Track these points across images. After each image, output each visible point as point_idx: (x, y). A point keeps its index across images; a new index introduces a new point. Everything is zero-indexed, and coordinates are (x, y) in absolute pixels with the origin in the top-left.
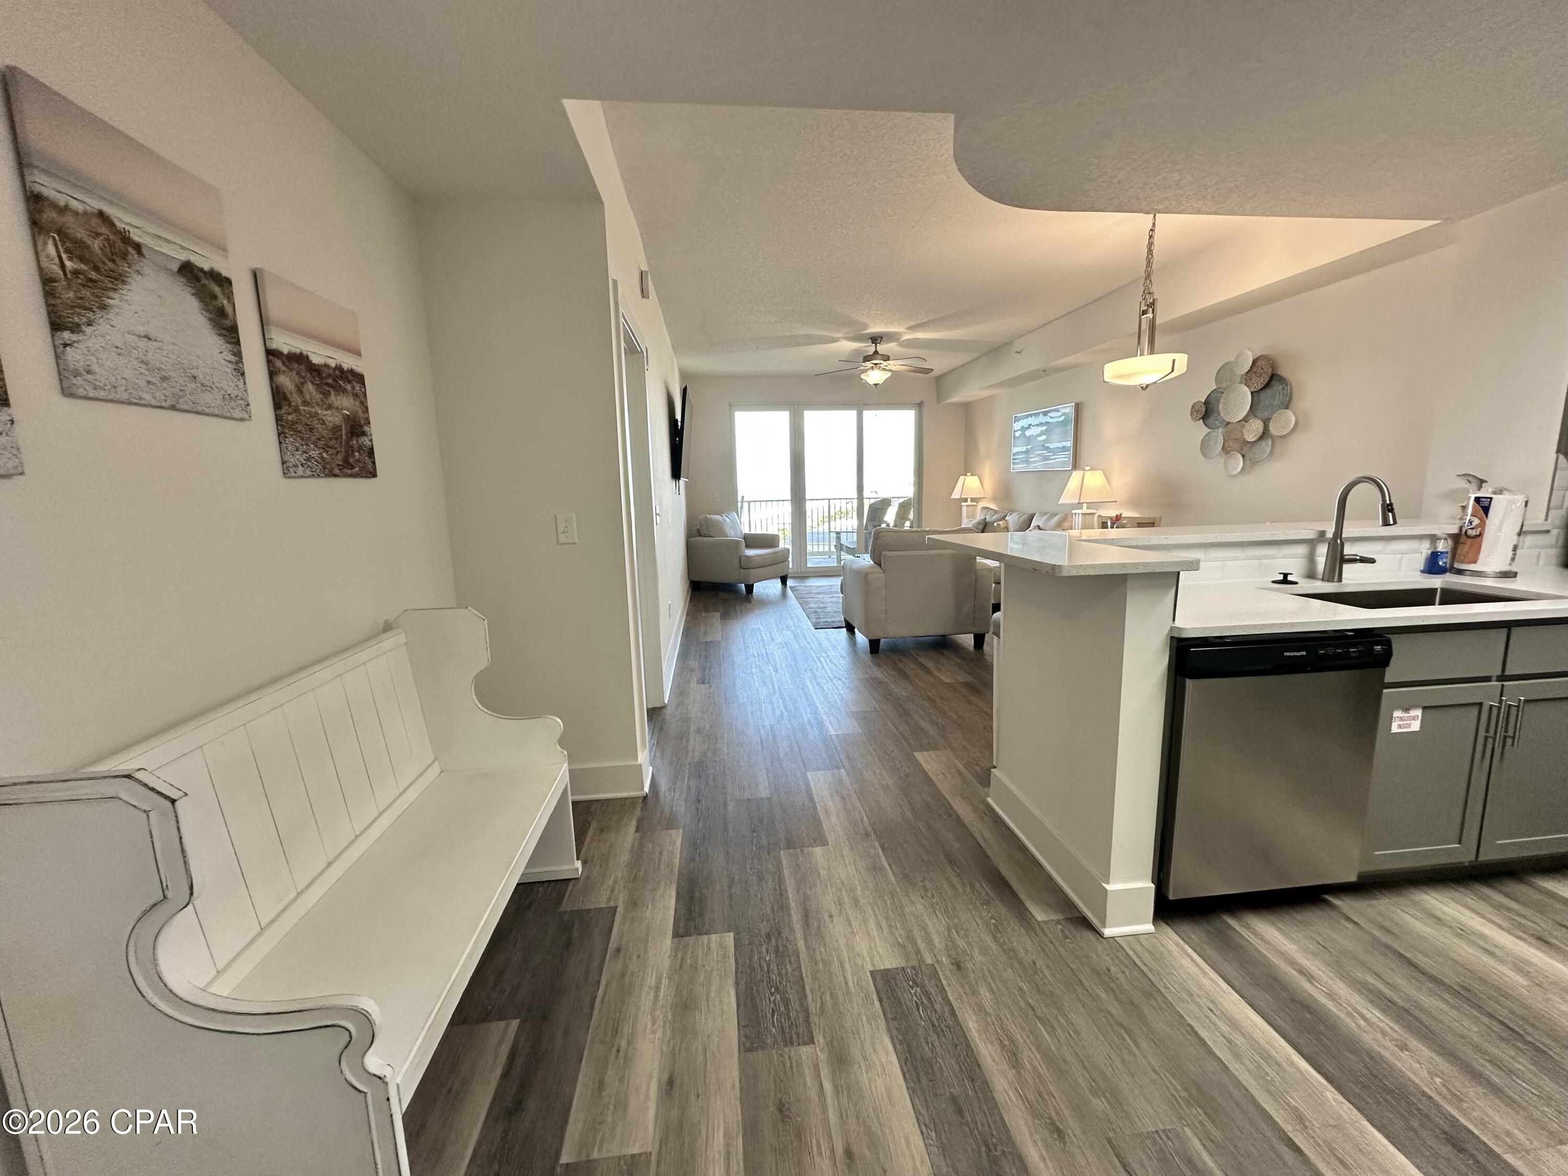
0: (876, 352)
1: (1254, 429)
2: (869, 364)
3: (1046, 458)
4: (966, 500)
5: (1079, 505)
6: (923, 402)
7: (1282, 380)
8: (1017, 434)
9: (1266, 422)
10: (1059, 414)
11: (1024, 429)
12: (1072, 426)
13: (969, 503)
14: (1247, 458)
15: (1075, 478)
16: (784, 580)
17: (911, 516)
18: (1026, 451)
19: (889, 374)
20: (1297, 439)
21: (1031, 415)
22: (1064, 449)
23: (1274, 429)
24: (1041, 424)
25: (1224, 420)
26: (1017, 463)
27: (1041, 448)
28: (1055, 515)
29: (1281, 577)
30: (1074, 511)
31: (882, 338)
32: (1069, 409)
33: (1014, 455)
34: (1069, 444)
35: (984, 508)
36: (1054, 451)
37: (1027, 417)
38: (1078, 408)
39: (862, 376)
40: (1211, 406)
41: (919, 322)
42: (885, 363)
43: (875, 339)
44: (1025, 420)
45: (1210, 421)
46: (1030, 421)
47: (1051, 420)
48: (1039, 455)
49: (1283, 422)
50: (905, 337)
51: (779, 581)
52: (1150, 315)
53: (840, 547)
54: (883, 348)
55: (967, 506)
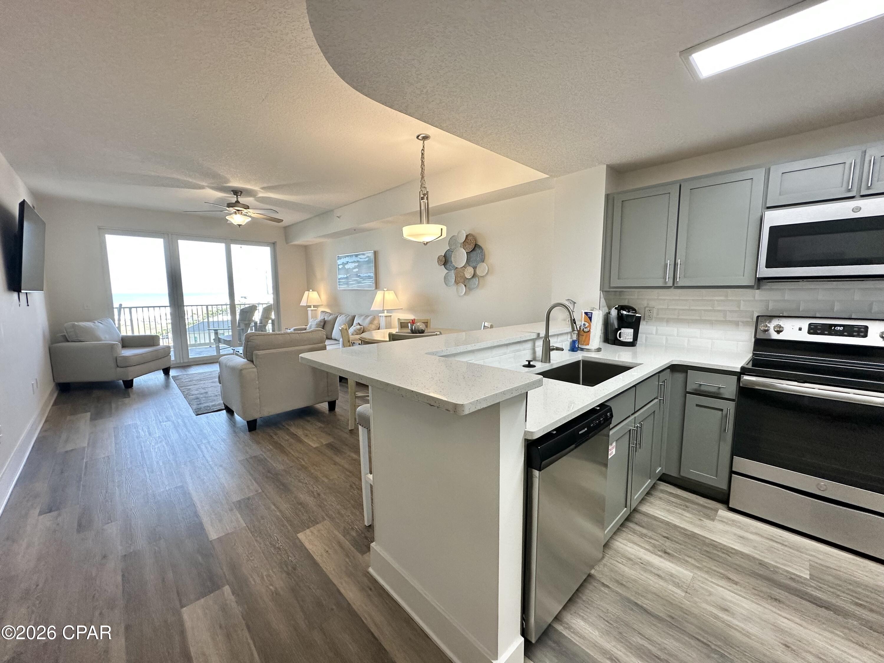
0: (237, 202)
1: (469, 273)
2: (232, 210)
3: (359, 282)
4: (310, 307)
5: (383, 312)
6: (276, 242)
7: (480, 247)
8: (340, 267)
9: (475, 268)
10: (365, 256)
11: (344, 264)
12: (373, 265)
13: (312, 308)
14: (467, 287)
15: (379, 295)
16: (166, 371)
17: (273, 316)
18: (346, 278)
19: (250, 219)
20: (489, 278)
21: (348, 256)
22: (369, 277)
23: (478, 272)
24: (354, 262)
25: (454, 266)
26: (342, 285)
27: (356, 276)
28: (367, 316)
29: (527, 363)
30: (380, 315)
31: (241, 192)
32: (370, 254)
33: (339, 279)
34: (372, 275)
35: (323, 312)
36: (364, 278)
37: (345, 257)
38: (375, 253)
39: (227, 217)
40: (447, 258)
41: (270, 185)
42: (246, 211)
43: (236, 192)
44: (345, 259)
45: (448, 266)
46: (347, 259)
47: (360, 260)
48: (355, 280)
49: (482, 269)
50: (260, 195)
51: (162, 372)
52: (425, 200)
53: (218, 340)
54: (242, 200)
55: (312, 310)
